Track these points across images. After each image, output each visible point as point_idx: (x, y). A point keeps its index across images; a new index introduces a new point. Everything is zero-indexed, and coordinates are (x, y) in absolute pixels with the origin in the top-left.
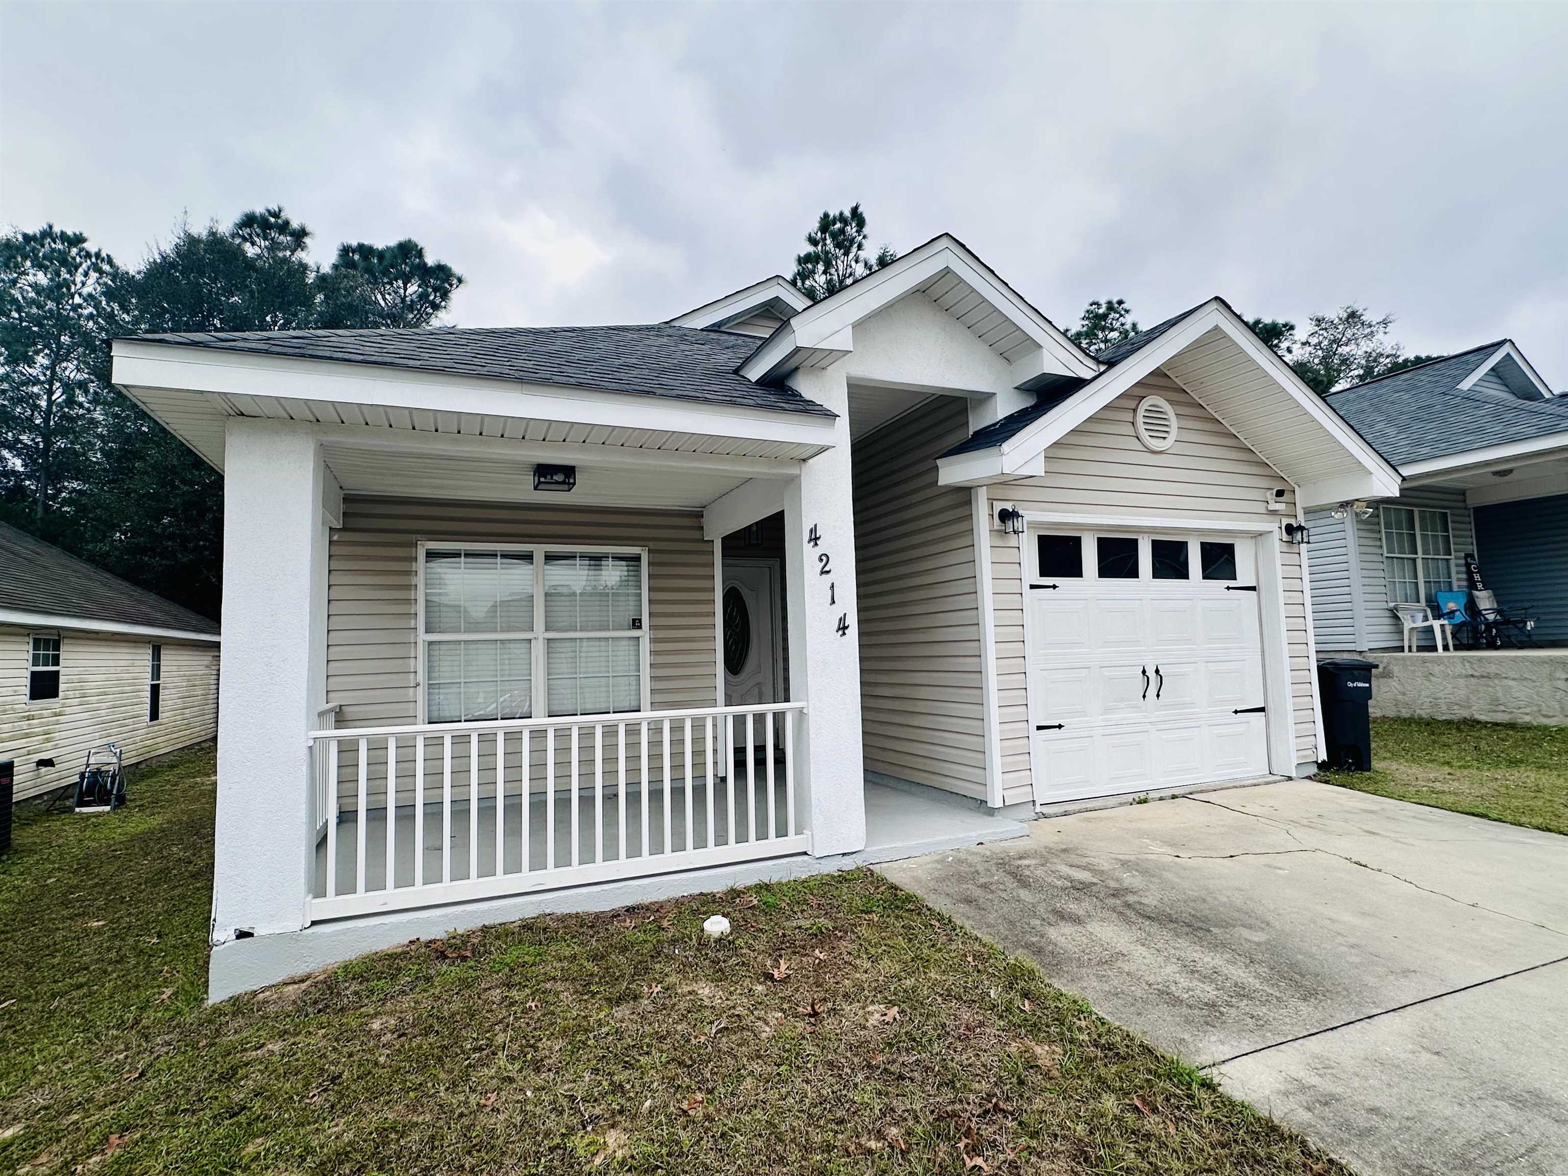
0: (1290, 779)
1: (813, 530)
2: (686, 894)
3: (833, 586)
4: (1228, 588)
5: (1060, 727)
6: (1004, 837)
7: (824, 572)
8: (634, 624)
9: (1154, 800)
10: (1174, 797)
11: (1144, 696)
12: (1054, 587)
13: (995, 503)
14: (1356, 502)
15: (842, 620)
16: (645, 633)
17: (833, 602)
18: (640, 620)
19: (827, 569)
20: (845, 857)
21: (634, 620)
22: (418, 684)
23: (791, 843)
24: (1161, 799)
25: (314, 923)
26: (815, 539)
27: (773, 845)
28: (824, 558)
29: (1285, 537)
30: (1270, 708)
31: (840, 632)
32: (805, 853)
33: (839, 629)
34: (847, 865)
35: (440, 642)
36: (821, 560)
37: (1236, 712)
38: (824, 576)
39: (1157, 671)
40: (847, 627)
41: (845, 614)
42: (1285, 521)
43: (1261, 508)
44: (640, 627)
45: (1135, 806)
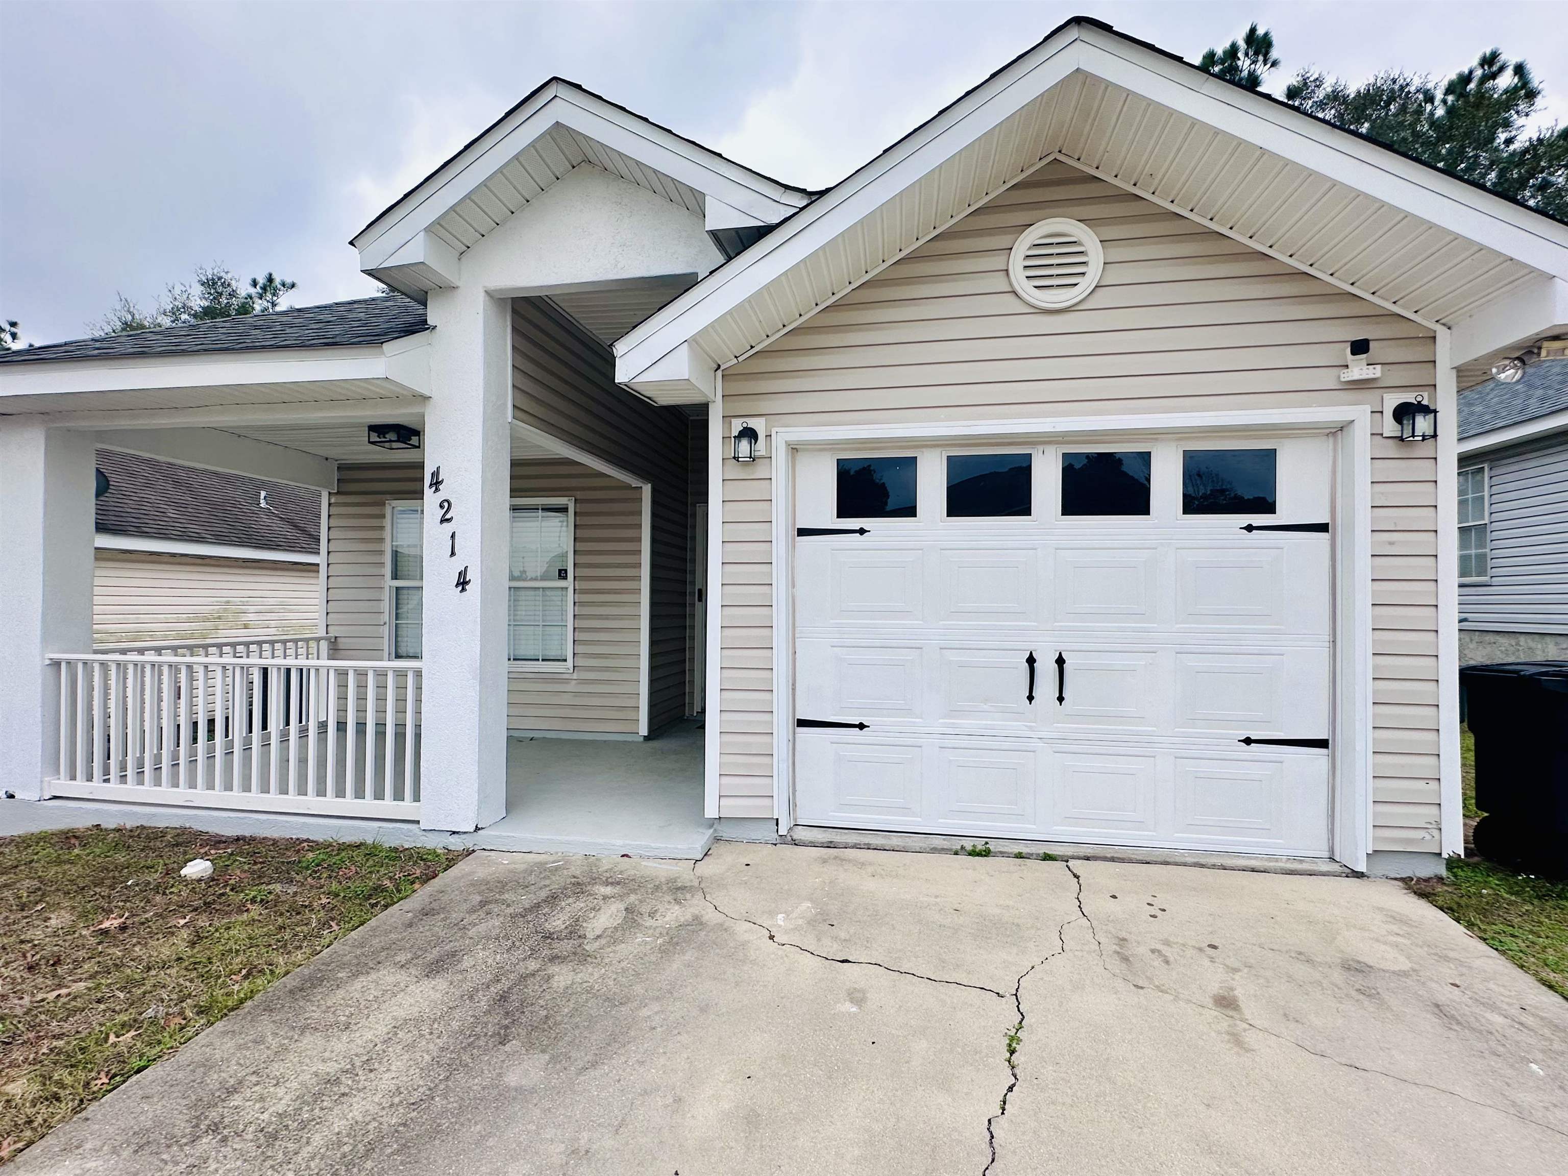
0: (1360, 875)
1: (435, 475)
2: (294, 837)
3: (453, 536)
4: (1250, 528)
5: (861, 726)
6: (662, 855)
7: (444, 520)
8: (560, 575)
9: (1003, 854)
10: (1047, 857)
11: (1031, 698)
12: (862, 531)
13: (734, 421)
14: (1546, 344)
15: (463, 574)
16: (569, 583)
17: (453, 554)
18: (566, 571)
19: (448, 517)
20: (456, 836)
21: (560, 571)
22: (385, 623)
23: (406, 808)
24: (1019, 856)
25: (55, 798)
26: (436, 484)
27: (388, 807)
28: (446, 505)
29: (1390, 427)
30: (1339, 744)
31: (460, 588)
32: (418, 822)
33: (457, 585)
34: (455, 845)
35: (408, 588)
36: (441, 506)
37: (1248, 741)
38: (445, 524)
39: (1060, 661)
40: (467, 583)
41: (466, 568)
42: (1392, 401)
43: (1328, 379)
44: (565, 578)
45: (963, 859)
